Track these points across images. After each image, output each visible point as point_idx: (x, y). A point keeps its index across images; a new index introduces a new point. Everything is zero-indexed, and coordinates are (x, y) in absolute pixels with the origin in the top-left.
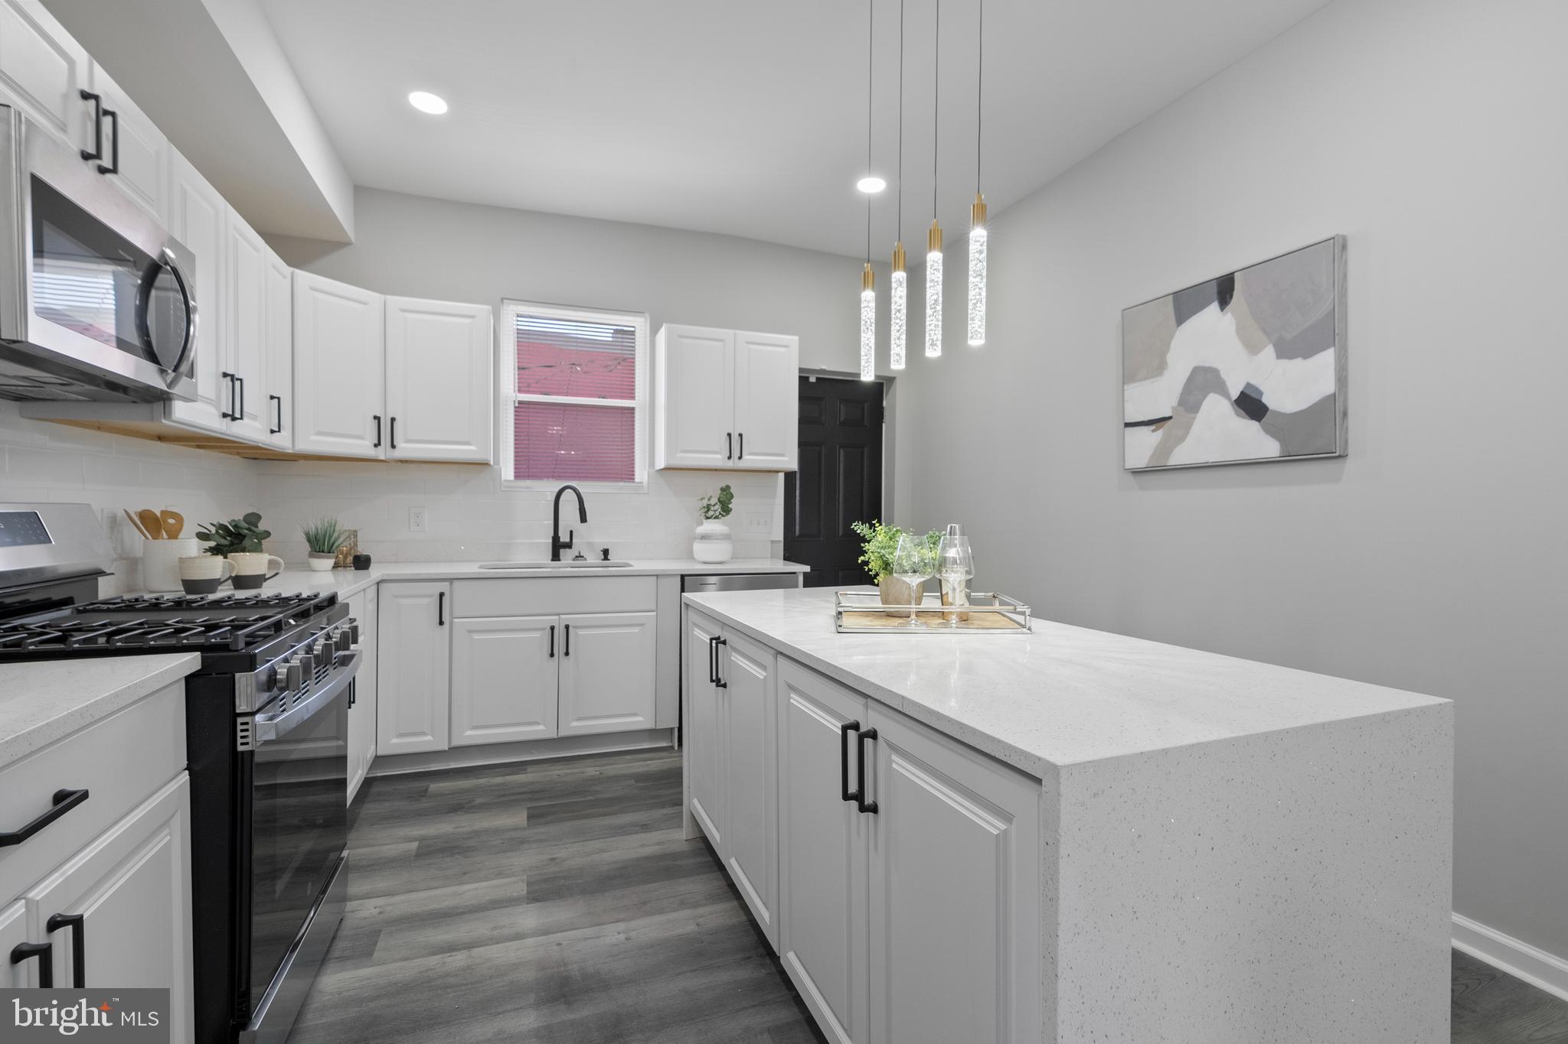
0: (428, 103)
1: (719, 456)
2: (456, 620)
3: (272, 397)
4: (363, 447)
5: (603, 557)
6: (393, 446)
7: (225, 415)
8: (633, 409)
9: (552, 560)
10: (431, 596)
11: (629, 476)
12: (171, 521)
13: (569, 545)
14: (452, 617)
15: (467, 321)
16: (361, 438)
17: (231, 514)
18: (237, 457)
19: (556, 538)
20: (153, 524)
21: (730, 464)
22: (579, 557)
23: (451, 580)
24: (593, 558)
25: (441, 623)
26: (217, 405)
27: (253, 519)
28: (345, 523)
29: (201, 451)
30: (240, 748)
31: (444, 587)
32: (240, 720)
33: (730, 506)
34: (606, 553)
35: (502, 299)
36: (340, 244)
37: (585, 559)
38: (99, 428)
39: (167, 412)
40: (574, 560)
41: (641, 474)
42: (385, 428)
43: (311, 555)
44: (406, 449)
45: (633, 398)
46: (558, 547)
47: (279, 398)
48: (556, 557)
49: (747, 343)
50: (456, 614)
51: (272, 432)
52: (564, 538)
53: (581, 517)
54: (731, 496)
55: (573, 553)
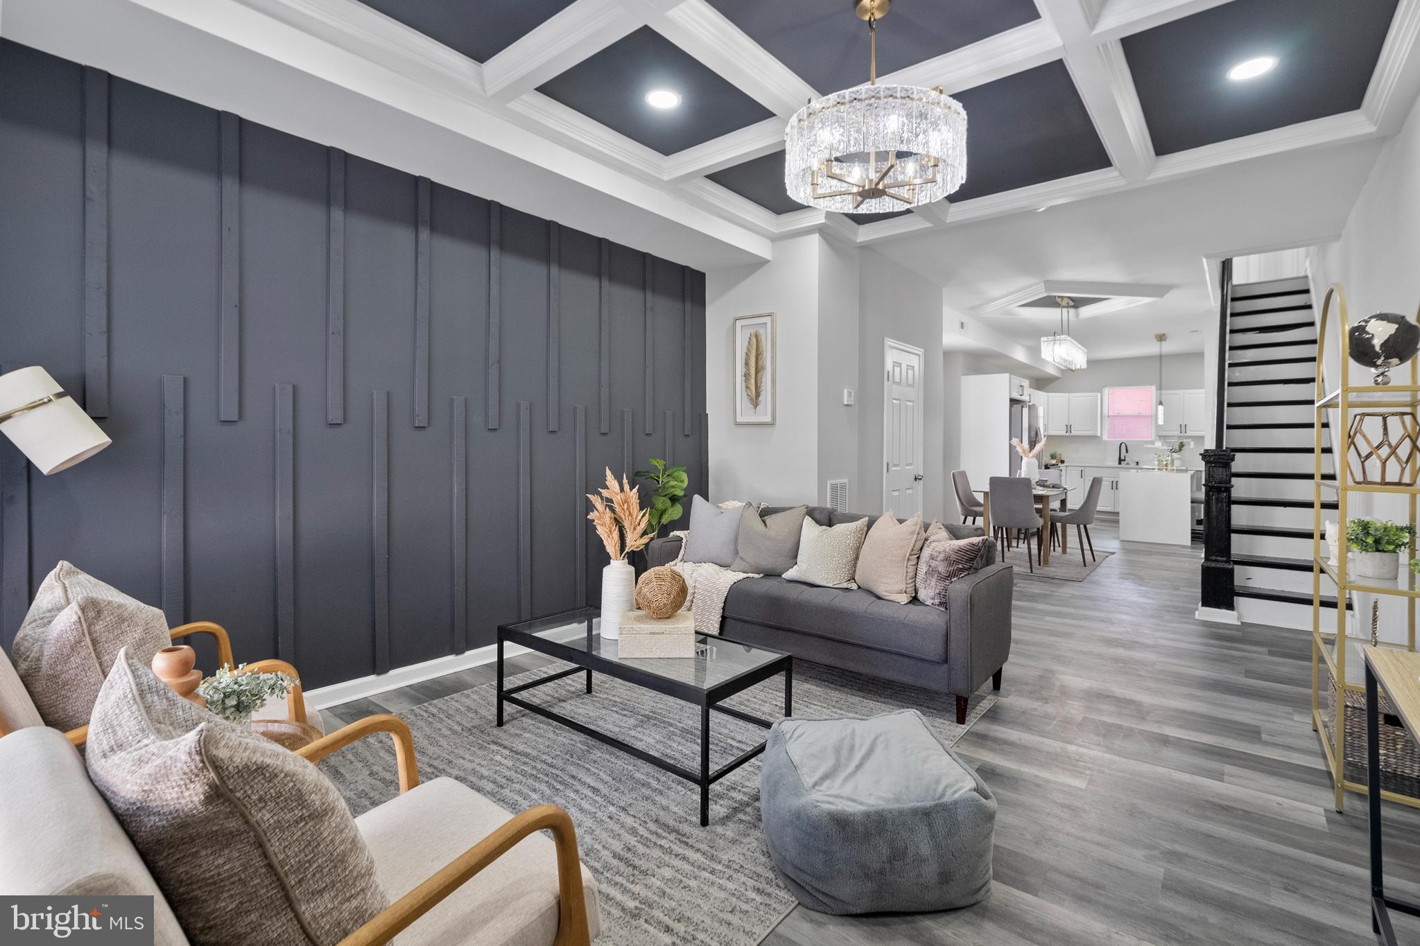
1: (1177, 432)
2: (1086, 477)
4: (1063, 433)
6: (1071, 432)
10: (1079, 471)
13: (1124, 460)
15: (1089, 397)
16: (1063, 431)
19: (1120, 458)
21: (1182, 434)
22: (1128, 464)
23: (1085, 467)
24: (1133, 465)
25: (1081, 477)
28: (1059, 452)
31: (1082, 468)
33: (1183, 449)
34: (1137, 463)
35: (1103, 387)
37: (1130, 465)
42: (1069, 428)
44: (1074, 433)
46: (1120, 461)
48: (1120, 463)
49: (1188, 394)
52: (1123, 458)
53: (1127, 452)
54: (1183, 446)
55: (1126, 462)
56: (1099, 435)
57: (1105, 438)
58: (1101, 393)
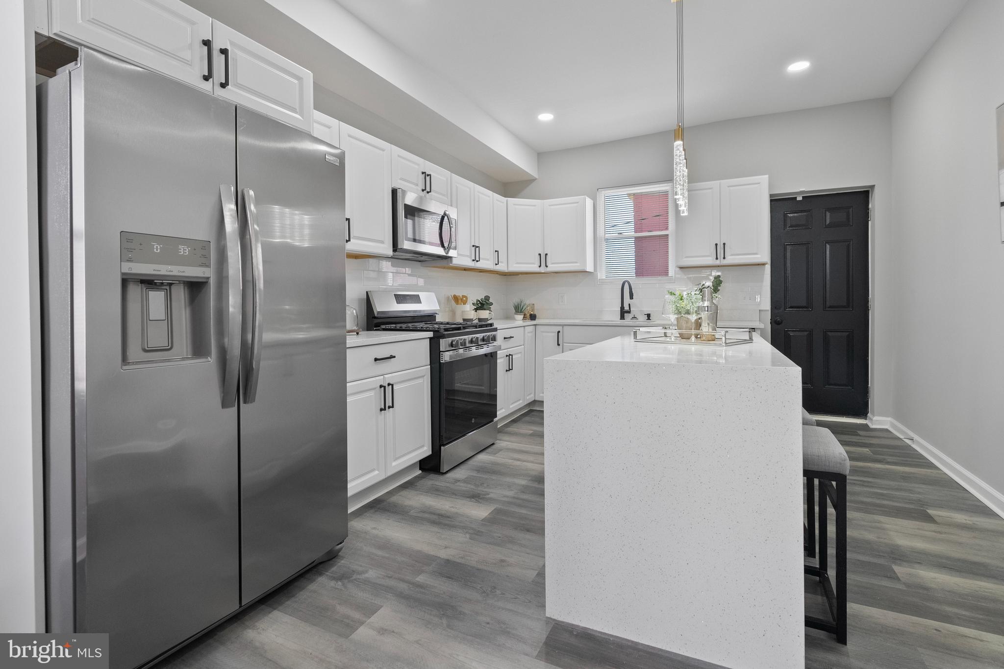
0: (546, 117)
1: (710, 258)
2: (565, 344)
3: (496, 251)
4: (534, 268)
5: (647, 318)
6: (547, 266)
7: (473, 260)
8: (667, 235)
9: (621, 319)
10: (555, 332)
11: (666, 273)
12: (464, 299)
13: (629, 312)
14: (563, 343)
15: (575, 205)
16: (534, 264)
17: (481, 296)
18: (497, 275)
19: (622, 308)
20: (459, 300)
21: (718, 262)
22: (634, 318)
23: (563, 326)
24: (642, 319)
25: (558, 345)
26: (471, 257)
27: (487, 298)
28: (528, 302)
29: (481, 273)
30: (441, 361)
31: (560, 328)
32: (441, 353)
33: (719, 288)
34: (649, 316)
35: (598, 190)
36: (530, 181)
37: (637, 319)
38: (444, 268)
39: (451, 262)
40: (631, 319)
41: (672, 270)
42: (543, 258)
43: (515, 314)
44: (552, 267)
45: (667, 229)
46: (623, 313)
47: (498, 251)
48: (622, 317)
49: (728, 187)
50: (565, 341)
51: (496, 264)
52: (626, 308)
53: (631, 297)
54: (721, 282)
55: (631, 315)
56: (590, 268)
57: (602, 275)
58: (594, 199)
